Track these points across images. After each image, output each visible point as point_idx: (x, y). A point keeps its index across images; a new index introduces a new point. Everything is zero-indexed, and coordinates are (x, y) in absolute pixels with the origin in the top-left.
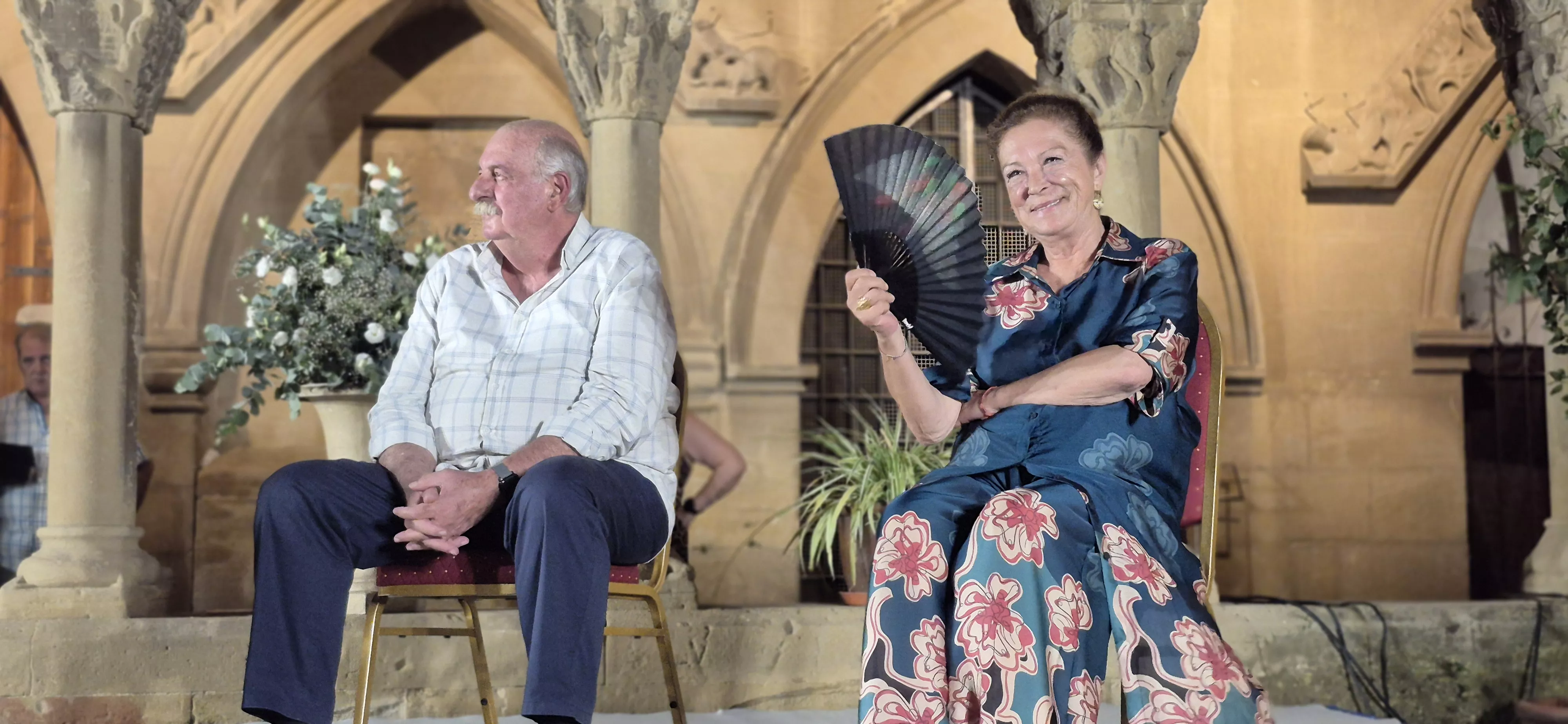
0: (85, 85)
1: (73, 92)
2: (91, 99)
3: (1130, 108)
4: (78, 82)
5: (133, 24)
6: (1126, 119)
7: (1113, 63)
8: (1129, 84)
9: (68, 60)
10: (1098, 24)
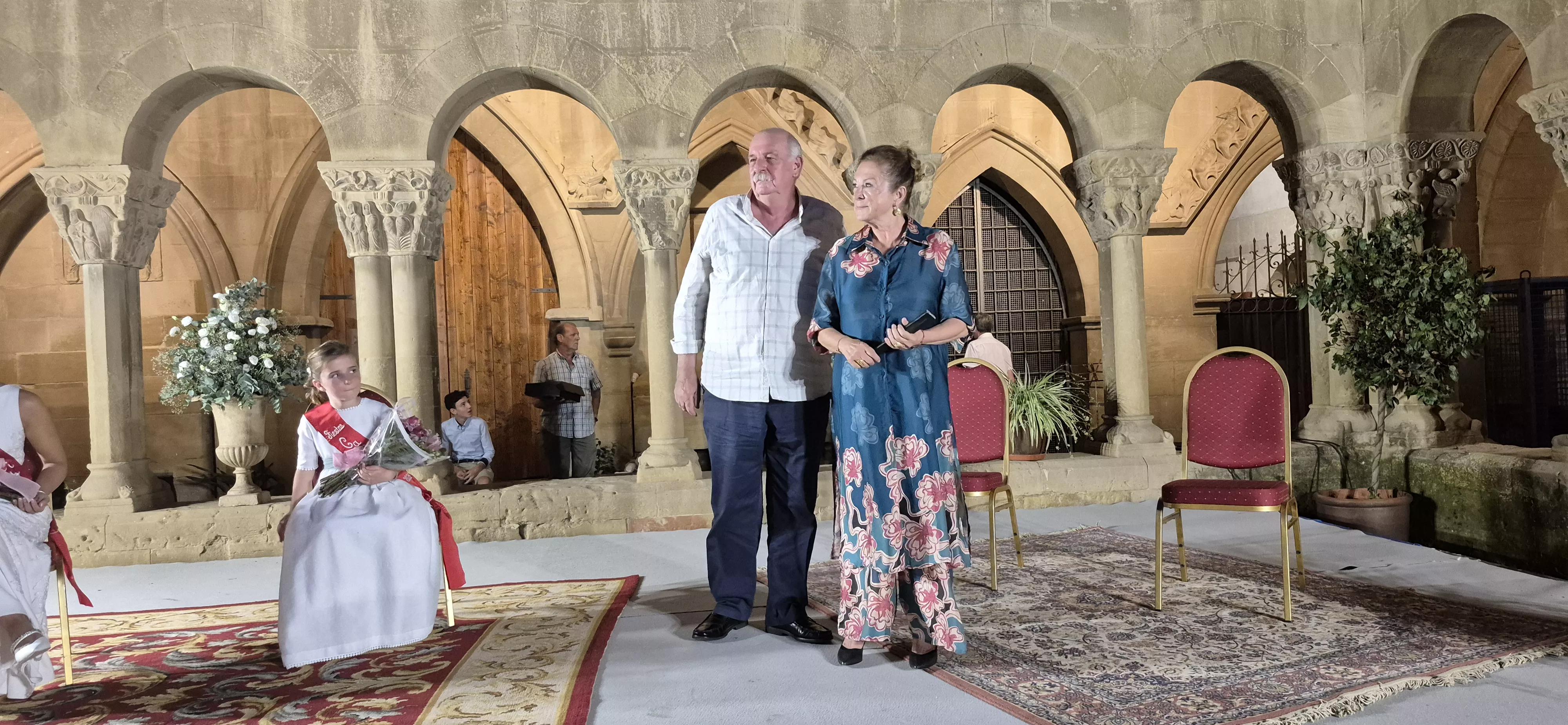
0: (659, 238)
1: (654, 240)
2: (662, 244)
3: (1131, 227)
4: (657, 236)
5: (680, 208)
6: (1129, 232)
7: (1123, 206)
8: (1131, 215)
9: (652, 225)
10: (1117, 188)
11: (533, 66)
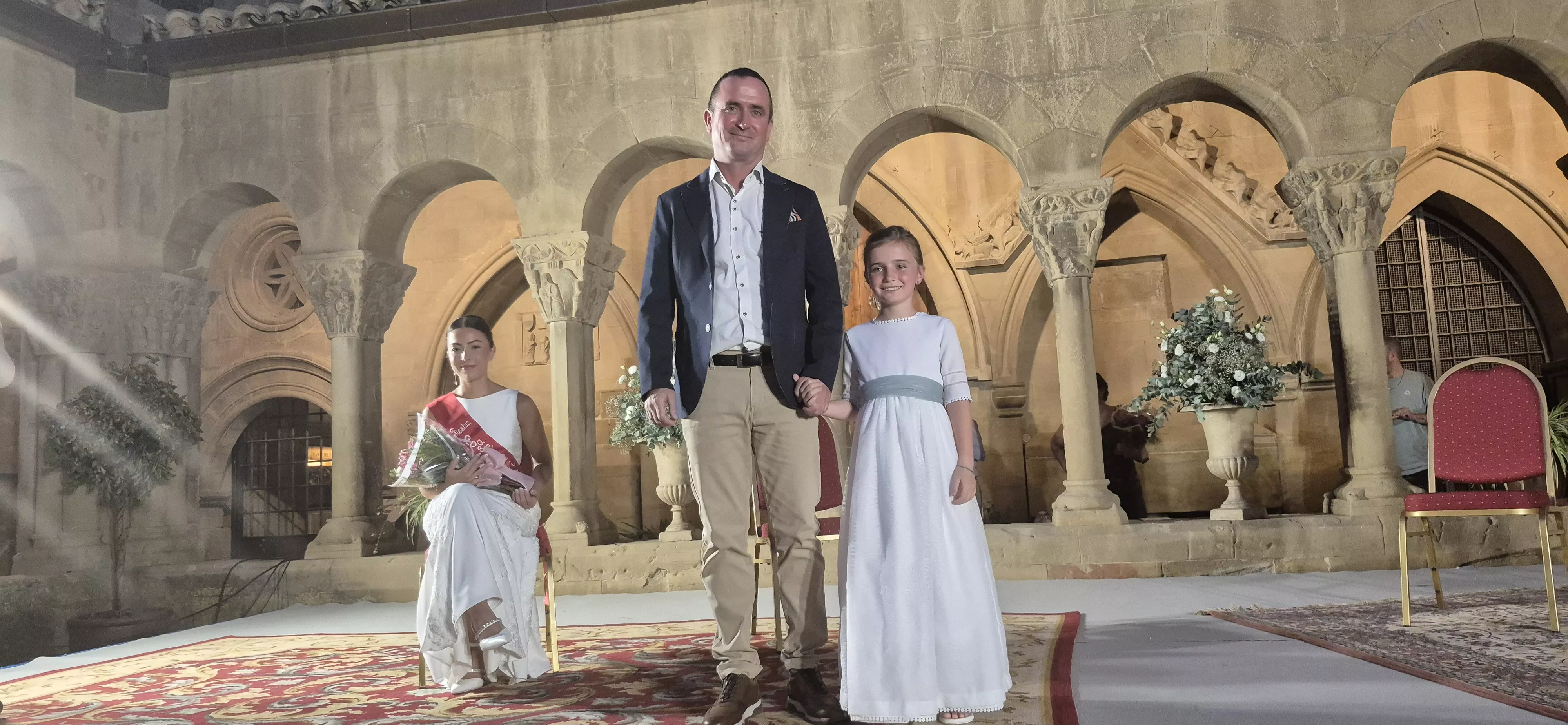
0: (1072, 265)
1: (1065, 268)
2: (1075, 271)
4: (1069, 264)
5: (1093, 232)
9: (1063, 253)
11: (939, 104)
